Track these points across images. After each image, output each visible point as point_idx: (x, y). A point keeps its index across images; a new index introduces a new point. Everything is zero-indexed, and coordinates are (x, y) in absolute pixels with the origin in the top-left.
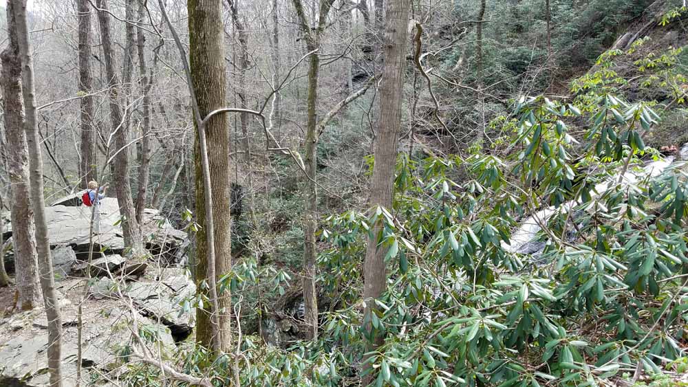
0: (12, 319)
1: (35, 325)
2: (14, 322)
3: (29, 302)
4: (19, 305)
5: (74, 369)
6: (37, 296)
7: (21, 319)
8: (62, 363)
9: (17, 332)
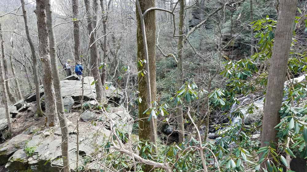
0: (44, 131)
1: (55, 134)
2: (45, 133)
3: (52, 123)
4: (48, 124)
5: (75, 155)
6: (56, 120)
7: (49, 131)
8: (69, 152)
9: (47, 137)
